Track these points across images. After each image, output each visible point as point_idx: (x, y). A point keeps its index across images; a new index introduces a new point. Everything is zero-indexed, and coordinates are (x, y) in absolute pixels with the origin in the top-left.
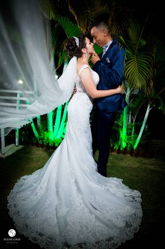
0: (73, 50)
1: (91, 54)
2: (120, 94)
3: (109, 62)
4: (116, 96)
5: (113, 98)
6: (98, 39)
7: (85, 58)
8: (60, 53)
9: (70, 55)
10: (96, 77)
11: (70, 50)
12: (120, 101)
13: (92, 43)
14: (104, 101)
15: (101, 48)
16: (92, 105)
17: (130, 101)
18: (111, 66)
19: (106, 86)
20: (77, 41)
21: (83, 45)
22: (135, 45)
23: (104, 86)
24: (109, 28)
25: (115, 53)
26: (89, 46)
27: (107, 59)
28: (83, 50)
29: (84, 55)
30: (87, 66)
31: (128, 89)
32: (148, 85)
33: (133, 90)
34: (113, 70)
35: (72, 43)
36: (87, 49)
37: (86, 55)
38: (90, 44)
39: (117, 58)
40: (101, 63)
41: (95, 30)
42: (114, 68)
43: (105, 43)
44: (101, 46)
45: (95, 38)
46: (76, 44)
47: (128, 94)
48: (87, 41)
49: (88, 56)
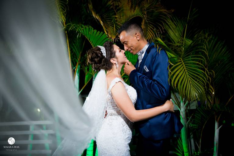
0: (100, 62)
1: (124, 63)
2: (168, 112)
3: (147, 70)
4: (163, 116)
5: (160, 119)
6: (129, 45)
7: (116, 70)
8: (86, 68)
9: (97, 69)
10: (133, 93)
11: (95, 63)
12: (171, 122)
13: (122, 50)
14: (148, 124)
15: (136, 54)
16: (131, 132)
17: (187, 120)
18: (150, 75)
19: (149, 103)
20: (103, 50)
21: (112, 54)
22: (180, 47)
23: (145, 103)
24: (142, 30)
25: (154, 58)
26: (119, 54)
27: (145, 67)
28: (112, 61)
29: (114, 67)
30: (118, 79)
31: (182, 104)
32: (208, 93)
33: (189, 104)
34: (154, 80)
35: (96, 54)
36: (117, 58)
37: (117, 66)
38: (120, 51)
39: (158, 65)
40: (138, 73)
41: (124, 35)
42: (155, 78)
43: (139, 48)
44: (135, 53)
45: (126, 44)
46: (102, 54)
47: (182, 111)
48: (116, 48)
49: (119, 66)
